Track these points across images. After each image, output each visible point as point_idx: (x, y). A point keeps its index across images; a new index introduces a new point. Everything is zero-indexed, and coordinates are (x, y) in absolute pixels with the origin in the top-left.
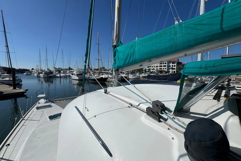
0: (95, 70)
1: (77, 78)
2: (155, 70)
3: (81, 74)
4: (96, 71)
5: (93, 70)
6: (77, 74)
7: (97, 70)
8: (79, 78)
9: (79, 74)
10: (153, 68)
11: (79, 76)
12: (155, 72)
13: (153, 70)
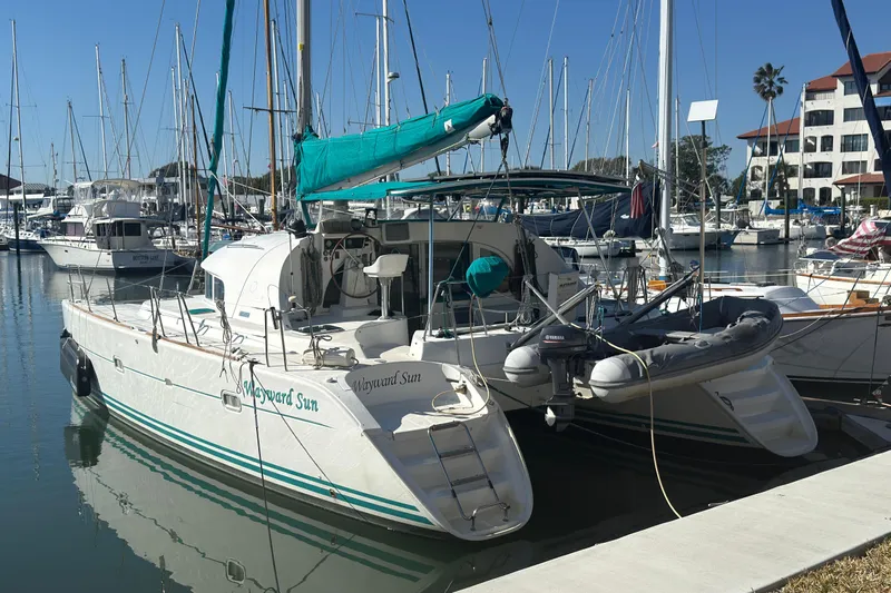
0: (242, 185)
1: (106, 260)
2: (838, 175)
3: (132, 229)
4: (251, 199)
5: (224, 189)
6: (100, 230)
7: (261, 186)
8: (116, 256)
9: (119, 229)
10: (819, 156)
11: (117, 240)
12: (836, 193)
13: (817, 184)
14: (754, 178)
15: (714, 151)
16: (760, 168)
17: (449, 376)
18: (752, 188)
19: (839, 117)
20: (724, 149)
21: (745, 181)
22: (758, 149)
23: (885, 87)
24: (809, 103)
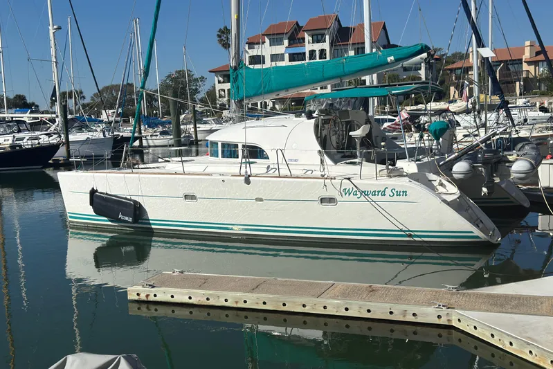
14: (220, 96)
15: (196, 80)
16: (224, 91)
17: (430, 179)
18: (220, 103)
19: (268, 59)
20: (202, 78)
21: (216, 98)
22: (221, 79)
23: (292, 42)
24: (250, 51)
